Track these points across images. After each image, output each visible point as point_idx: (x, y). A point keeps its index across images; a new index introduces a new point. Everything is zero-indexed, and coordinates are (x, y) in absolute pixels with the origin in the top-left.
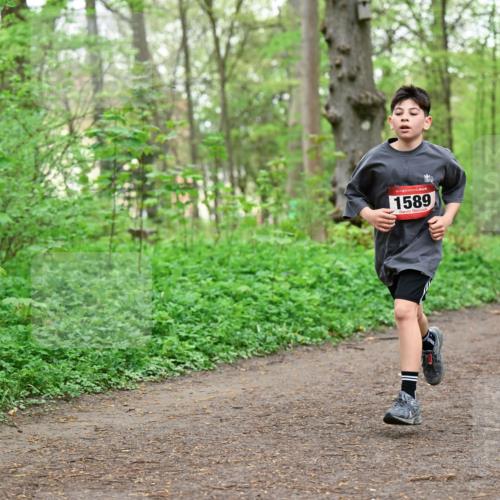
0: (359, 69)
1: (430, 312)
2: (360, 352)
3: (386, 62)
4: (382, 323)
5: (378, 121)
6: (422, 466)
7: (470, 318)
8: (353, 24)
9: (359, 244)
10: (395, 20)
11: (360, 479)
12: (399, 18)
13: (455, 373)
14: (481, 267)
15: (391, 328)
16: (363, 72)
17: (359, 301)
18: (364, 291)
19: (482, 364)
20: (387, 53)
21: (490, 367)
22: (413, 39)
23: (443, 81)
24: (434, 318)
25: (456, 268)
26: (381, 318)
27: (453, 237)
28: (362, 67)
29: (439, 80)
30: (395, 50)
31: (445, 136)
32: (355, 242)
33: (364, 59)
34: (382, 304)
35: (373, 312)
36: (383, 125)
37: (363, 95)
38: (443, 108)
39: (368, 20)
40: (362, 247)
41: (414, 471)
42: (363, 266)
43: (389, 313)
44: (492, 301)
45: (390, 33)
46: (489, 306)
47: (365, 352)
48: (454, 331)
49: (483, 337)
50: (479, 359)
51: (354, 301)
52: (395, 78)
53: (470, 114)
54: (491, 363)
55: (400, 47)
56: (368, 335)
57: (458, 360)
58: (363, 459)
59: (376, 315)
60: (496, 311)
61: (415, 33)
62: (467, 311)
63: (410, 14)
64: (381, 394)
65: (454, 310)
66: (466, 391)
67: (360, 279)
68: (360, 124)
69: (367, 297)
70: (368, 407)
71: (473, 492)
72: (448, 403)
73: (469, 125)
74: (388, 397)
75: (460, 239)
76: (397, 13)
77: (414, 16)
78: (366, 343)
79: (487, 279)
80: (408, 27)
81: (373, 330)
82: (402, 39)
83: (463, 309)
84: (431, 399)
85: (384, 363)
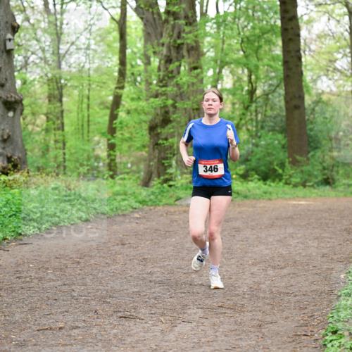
0: (6, 79)
1: (50, 227)
2: (7, 252)
3: (24, 75)
4: (20, 234)
5: (18, 111)
6: (44, 321)
7: (74, 231)
8: (3, 52)
9: (6, 186)
10: (29, 50)
11: (6, 330)
12: (31, 50)
13: (65, 265)
14: (80, 200)
15: (26, 237)
16: (10, 82)
17: (6, 221)
18: (9, 215)
19: (80, 258)
20: (24, 71)
22: (40, 62)
23: (58, 88)
24: (52, 231)
25: (65, 201)
26: (20, 232)
27: (63, 182)
28: (9, 79)
29: (56, 87)
30: (29, 70)
31: (59, 122)
32: (4, 185)
33: (10, 74)
34: (20, 222)
35: (15, 227)
36: (21, 114)
37: (9, 96)
38: (59, 104)
39: (12, 50)
40: (8, 188)
41: (39, 325)
42: (9, 200)
43: (25, 228)
44: (87, 220)
45: (26, 58)
46: (85, 223)
47: (10, 252)
48: (64, 239)
49: (81, 242)
50: (79, 256)
51: (3, 221)
53: (75, 108)
54: (86, 258)
55: (32, 67)
56: (11, 241)
57: (66, 256)
58: (7, 318)
59: (17, 230)
60: (90, 227)
61: (41, 59)
63: (38, 47)
64: (19, 277)
65: (64, 226)
66: (71, 275)
67: (7, 207)
68: (8, 113)
69: (11, 218)
70: (10, 286)
71: (74, 336)
72: (60, 283)
73: (74, 115)
74: (23, 279)
75: (68, 183)
76: (30, 46)
77: (40, 48)
78: (10, 247)
79: (84, 207)
80: (37, 55)
81: (15, 238)
82: (33, 62)
83: (70, 225)
84: (50, 280)
85: (21, 259)
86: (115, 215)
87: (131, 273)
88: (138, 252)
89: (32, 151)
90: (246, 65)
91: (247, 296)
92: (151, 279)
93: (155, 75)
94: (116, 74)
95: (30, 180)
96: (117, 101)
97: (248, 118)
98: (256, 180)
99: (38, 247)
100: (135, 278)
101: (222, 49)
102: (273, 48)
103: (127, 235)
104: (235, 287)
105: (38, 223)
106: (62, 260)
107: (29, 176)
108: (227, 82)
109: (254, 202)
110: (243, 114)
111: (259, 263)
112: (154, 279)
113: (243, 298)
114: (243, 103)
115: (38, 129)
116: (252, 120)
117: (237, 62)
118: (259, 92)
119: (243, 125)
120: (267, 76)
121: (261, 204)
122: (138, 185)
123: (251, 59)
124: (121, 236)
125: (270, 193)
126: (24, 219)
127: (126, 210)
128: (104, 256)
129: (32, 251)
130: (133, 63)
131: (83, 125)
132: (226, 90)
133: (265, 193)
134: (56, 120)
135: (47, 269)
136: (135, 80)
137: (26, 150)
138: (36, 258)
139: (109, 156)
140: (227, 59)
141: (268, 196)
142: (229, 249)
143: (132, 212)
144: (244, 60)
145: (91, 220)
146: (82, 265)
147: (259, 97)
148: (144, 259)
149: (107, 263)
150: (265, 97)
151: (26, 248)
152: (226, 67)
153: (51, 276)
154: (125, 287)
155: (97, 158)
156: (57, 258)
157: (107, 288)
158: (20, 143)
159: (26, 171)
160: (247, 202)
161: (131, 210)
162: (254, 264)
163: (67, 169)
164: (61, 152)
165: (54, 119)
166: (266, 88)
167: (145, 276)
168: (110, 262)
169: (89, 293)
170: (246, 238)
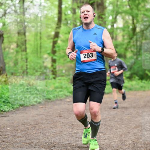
1: (19, 107)
3: (3, 20)
4: (2, 111)
7: (32, 109)
10: (7, 6)
13: (27, 128)
15: (5, 112)
19: (36, 124)
20: (4, 17)
21: (39, 126)
24: (20, 109)
26: (2, 109)
31: (24, 47)
34: (2, 104)
38: (23, 36)
43: (4, 107)
45: (5, 11)
46: (39, 104)
48: (27, 113)
49: (37, 115)
50: (35, 123)
52: (7, 26)
53: (32, 39)
54: (39, 124)
55: (8, 16)
57: (28, 123)
60: (41, 106)
61: (14, 11)
62: (31, 106)
64: (1, 135)
65: (27, 106)
66: (31, 134)
72: (25, 138)
73: (32, 43)
74: (4, 136)
76: (8, 4)
77: (13, 5)
80: (11, 8)
82: (9, 13)
83: (30, 106)
84: (19, 137)
85: (3, 125)
86: (56, 100)
87: (65, 133)
88: (69, 121)
89: (8, 63)
90: (131, 14)
91: (131, 146)
92: (76, 136)
93: (79, 20)
94: (56, 19)
95: (8, 80)
96: (57, 35)
97: (132, 44)
98: (137, 80)
99: (12, 118)
100: (67, 136)
101: (117, 5)
102: (146, 4)
103: (62, 111)
104: (124, 141)
105: (12, 105)
106: (26, 125)
107: (7, 78)
108: (120, 23)
109: (135, 92)
110: (129, 42)
111: (138, 127)
112: (78, 136)
113: (129, 147)
114: (129, 36)
115: (12, 51)
116: (134, 45)
117: (126, 12)
118: (138, 30)
119: (129, 48)
120: (142, 20)
121: (139, 94)
122: (69, 83)
123: (134, 10)
124: (59, 112)
125: (145, 87)
126: (4, 102)
127: (62, 97)
128: (50, 123)
129: (9, 120)
130: (66, 13)
131: (37, 49)
132: (119, 28)
133: (142, 87)
134: (22, 46)
135: (17, 130)
136: (67, 23)
137: (5, 63)
138: (11, 124)
139: (52, 66)
140: (120, 11)
141: (143, 89)
142: (121, 119)
143: (66, 98)
144: (130, 11)
145: (42, 103)
146: (37, 128)
147: (138, 32)
148: (72, 125)
149: (51, 127)
150: (142, 32)
151: (6, 118)
152: (119, 15)
153: (19, 135)
154: (62, 141)
155: (46, 68)
156: (23, 124)
157: (51, 141)
158: (2, 59)
159: (5, 75)
160: (131, 92)
161: (65, 97)
162: (135, 128)
163: (29, 74)
164: (25, 64)
165: (21, 45)
166: (142, 27)
167: (73, 134)
168: (53, 127)
169: (41, 144)
170: (131, 113)
